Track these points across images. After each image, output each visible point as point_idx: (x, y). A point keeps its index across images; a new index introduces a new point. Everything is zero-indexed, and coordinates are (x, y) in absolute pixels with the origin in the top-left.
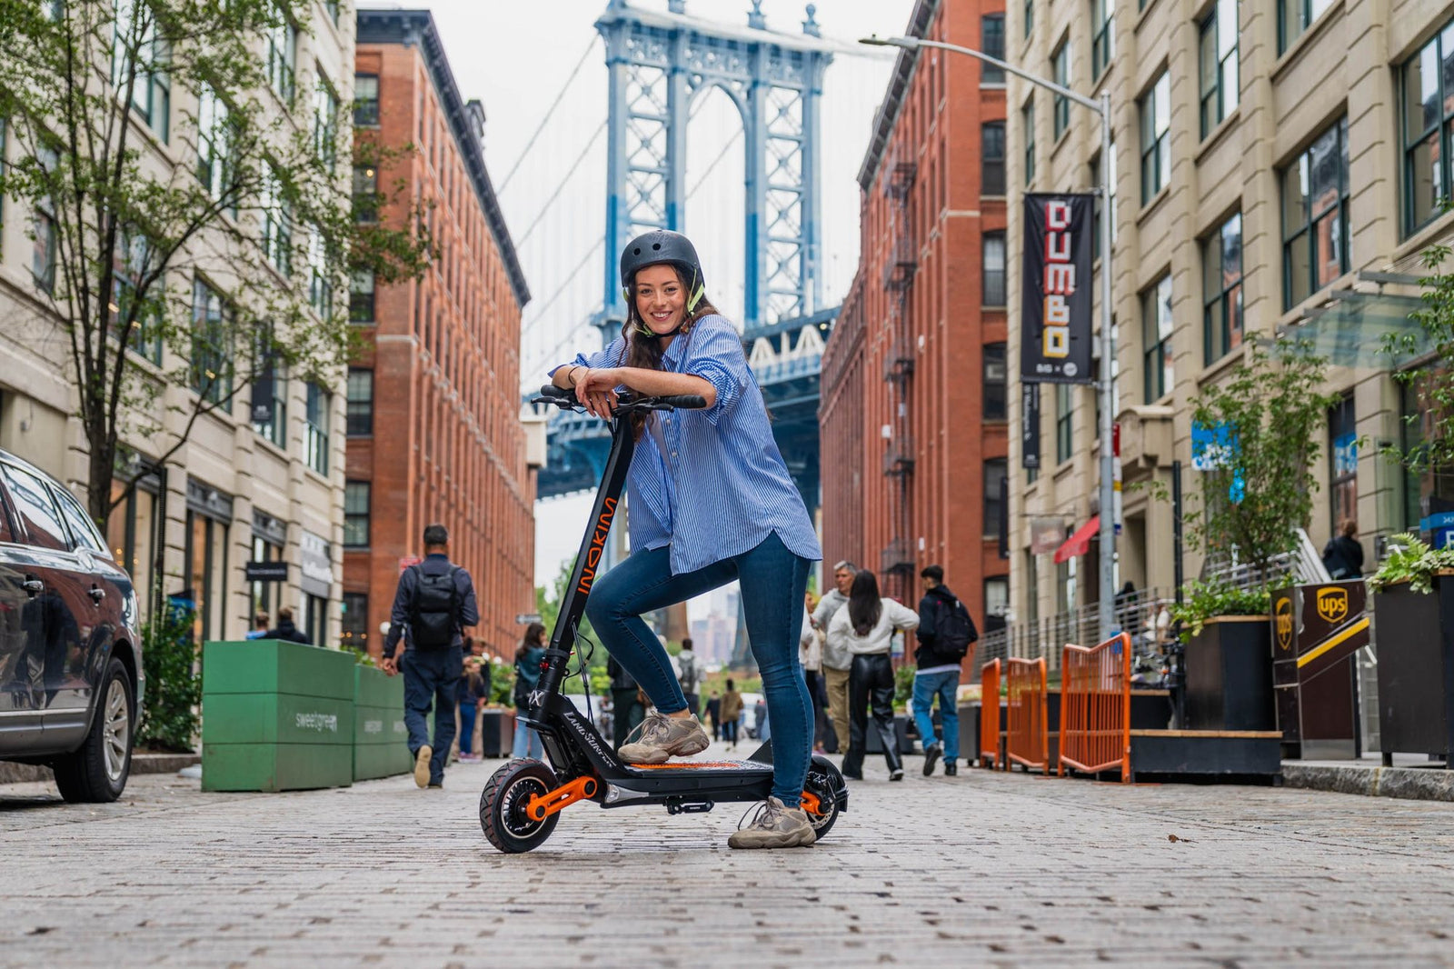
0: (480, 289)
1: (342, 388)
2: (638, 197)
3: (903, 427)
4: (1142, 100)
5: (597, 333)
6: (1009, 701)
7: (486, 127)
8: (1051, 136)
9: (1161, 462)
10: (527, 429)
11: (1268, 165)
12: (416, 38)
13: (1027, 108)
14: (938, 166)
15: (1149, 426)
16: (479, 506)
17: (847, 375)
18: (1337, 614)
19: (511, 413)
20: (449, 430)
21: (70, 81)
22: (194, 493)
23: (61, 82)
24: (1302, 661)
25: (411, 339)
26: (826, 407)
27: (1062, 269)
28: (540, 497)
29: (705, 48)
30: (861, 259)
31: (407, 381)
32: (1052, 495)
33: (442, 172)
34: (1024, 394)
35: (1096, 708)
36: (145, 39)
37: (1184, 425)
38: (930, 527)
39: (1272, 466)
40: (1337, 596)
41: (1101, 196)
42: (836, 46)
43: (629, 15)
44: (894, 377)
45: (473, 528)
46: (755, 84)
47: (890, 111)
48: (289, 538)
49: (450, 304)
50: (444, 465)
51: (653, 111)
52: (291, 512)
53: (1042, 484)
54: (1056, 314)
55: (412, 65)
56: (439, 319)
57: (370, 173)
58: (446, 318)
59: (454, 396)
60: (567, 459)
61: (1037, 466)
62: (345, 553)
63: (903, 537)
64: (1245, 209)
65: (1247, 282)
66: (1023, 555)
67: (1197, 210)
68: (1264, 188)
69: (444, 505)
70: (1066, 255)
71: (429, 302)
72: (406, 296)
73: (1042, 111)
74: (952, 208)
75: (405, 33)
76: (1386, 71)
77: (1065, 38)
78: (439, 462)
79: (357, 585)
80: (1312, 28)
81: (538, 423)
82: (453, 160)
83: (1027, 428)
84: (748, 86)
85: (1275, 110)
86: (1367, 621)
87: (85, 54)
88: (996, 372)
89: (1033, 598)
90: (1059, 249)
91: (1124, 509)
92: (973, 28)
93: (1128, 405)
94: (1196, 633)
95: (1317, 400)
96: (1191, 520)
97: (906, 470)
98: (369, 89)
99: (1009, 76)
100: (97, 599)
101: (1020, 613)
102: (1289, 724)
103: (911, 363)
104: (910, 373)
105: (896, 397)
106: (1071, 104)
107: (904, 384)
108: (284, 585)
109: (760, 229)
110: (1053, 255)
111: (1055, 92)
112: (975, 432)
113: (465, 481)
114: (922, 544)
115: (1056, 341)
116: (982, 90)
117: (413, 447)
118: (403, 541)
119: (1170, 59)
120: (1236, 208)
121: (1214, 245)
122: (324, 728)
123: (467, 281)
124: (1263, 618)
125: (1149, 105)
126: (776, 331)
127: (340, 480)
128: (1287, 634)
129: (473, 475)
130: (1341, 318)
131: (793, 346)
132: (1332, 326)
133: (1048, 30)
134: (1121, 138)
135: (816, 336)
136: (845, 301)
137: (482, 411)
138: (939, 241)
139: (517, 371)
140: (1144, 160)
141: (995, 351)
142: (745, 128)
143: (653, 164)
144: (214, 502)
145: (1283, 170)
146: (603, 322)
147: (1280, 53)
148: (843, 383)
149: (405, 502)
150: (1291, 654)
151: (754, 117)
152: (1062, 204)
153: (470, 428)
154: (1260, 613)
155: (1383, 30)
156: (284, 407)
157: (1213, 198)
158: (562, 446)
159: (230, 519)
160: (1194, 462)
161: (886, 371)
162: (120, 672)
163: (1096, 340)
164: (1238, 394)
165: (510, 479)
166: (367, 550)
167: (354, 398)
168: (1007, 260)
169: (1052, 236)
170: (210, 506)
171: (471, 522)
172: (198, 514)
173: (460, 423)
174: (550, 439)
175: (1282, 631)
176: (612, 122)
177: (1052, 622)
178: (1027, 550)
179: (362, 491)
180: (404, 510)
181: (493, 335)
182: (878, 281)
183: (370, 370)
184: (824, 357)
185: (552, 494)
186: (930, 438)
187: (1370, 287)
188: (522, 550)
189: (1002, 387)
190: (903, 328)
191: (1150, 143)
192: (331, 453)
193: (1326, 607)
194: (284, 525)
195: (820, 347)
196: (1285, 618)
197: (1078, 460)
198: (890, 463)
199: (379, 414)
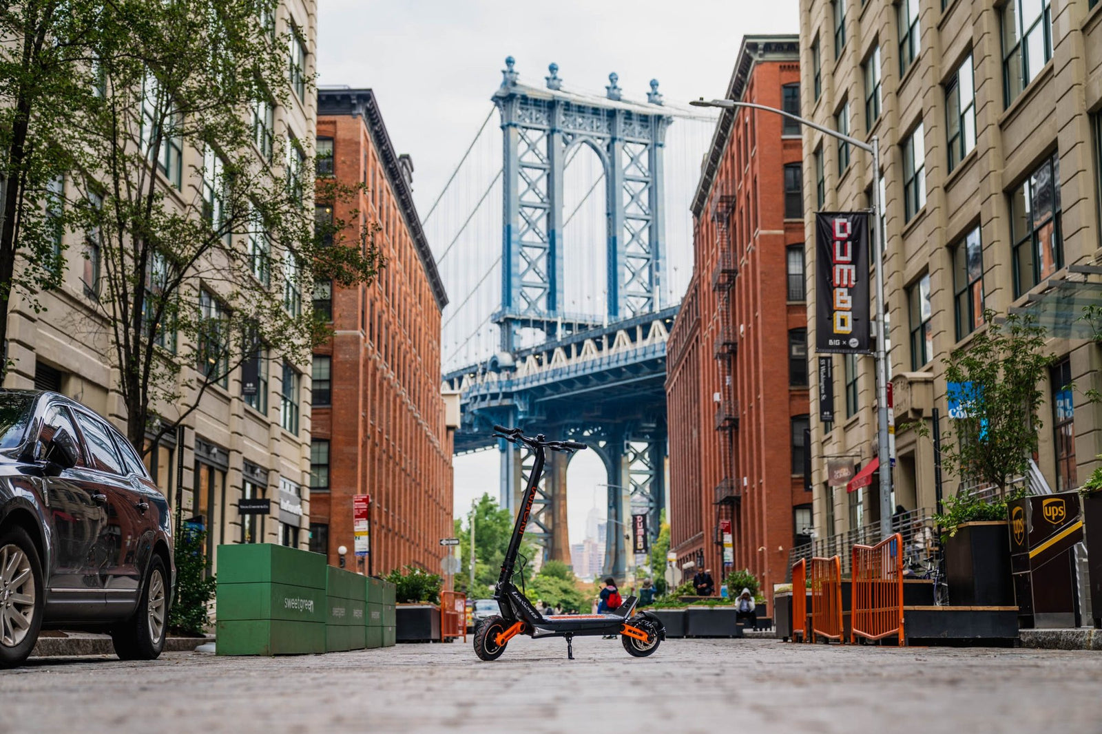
0: (409, 295)
1: (308, 369)
2: (527, 225)
3: (728, 393)
4: (904, 144)
5: (497, 328)
6: (813, 592)
7: (413, 175)
8: (836, 173)
9: (925, 415)
10: (446, 400)
11: (1000, 190)
12: (362, 111)
13: (818, 152)
14: (752, 198)
15: (915, 386)
16: (411, 458)
17: (687, 355)
18: (1058, 518)
19: (434, 388)
20: (388, 400)
21: (114, 144)
22: (200, 449)
23: (107, 144)
24: (1032, 554)
25: (359, 332)
26: (671, 380)
27: (846, 268)
28: (456, 452)
29: (576, 115)
30: (695, 267)
31: (357, 364)
32: (843, 441)
33: (381, 208)
34: (820, 366)
35: (878, 593)
36: (168, 112)
37: (942, 386)
38: (752, 468)
39: (1006, 409)
40: (1058, 504)
41: (874, 214)
42: (674, 112)
43: (518, 91)
44: (722, 356)
45: (407, 475)
46: (613, 140)
47: (714, 157)
48: (270, 483)
49: (388, 307)
50: (384, 427)
51: (537, 161)
52: (271, 461)
53: (836, 434)
54: (842, 302)
55: (359, 129)
56: (380, 317)
57: (328, 210)
58: (385, 317)
59: (391, 375)
60: (475, 423)
61: (832, 420)
62: (311, 494)
63: (731, 476)
64: (983, 224)
65: (987, 277)
66: (823, 486)
67: (947, 225)
68: (997, 207)
69: (384, 456)
70: (849, 258)
71: (372, 305)
72: (355, 301)
73: (828, 155)
74: (763, 228)
75: (354, 106)
76: (1085, 118)
77: (845, 99)
78: (380, 425)
79: (320, 518)
80: (1029, 88)
81: (455, 395)
82: (389, 199)
83: (823, 391)
84: (607, 141)
85: (1004, 148)
86: (1080, 524)
87: (124, 123)
88: (798, 350)
89: (831, 521)
90: (843, 253)
91: (898, 450)
92: (776, 94)
93: (899, 371)
94: (952, 535)
95: (1039, 358)
96: (946, 451)
97: (732, 426)
98: (327, 148)
99: (804, 127)
100: (143, 509)
101: (821, 532)
102: (1024, 601)
103: (735, 344)
104: (733, 352)
105: (723, 371)
106: (851, 147)
107: (729, 361)
108: (267, 516)
109: (619, 248)
110: (839, 258)
111: (839, 138)
112: (784, 396)
113: (400, 439)
114: (746, 481)
115: (843, 322)
116: (783, 140)
117: (361, 413)
118: (354, 484)
119: (924, 114)
120: (976, 222)
121: (961, 250)
122: (304, 610)
123: (400, 289)
124: (1003, 523)
125: (910, 148)
126: (632, 325)
127: (307, 438)
128: (1021, 534)
129: (406, 434)
130: (1058, 301)
131: (645, 337)
132: (1051, 308)
133: (832, 94)
134: (889, 173)
135: (662, 328)
136: (683, 299)
137: (412, 388)
138: (754, 253)
139: (438, 357)
140: (906, 188)
141: (798, 334)
142: (606, 173)
143: (536, 200)
144: (215, 455)
145: (1011, 193)
146: (502, 320)
147: (1006, 108)
148: (683, 361)
149: (356, 454)
150: (1025, 549)
151: (613, 165)
152: (845, 220)
153: (404, 400)
154: (1001, 519)
155: (1082, 87)
156: (266, 384)
157: (959, 215)
158: (472, 413)
159: (227, 468)
160: (950, 412)
161: (716, 352)
162: (159, 564)
163: (873, 324)
164: (978, 356)
165: (434, 438)
166: (327, 491)
167: (317, 378)
168: (805, 266)
169: (838, 244)
170: (212, 457)
171: (405, 470)
172: (204, 464)
173: (396, 396)
174: (463, 408)
175: (1017, 531)
176: (506, 170)
177: (846, 536)
178: (826, 484)
179: (324, 448)
180: (356, 461)
181: (420, 330)
182: (709, 284)
183: (328, 356)
184: (668, 343)
185: (465, 450)
186: (750, 400)
187: (1078, 277)
188: (443, 491)
189: (804, 361)
190: (728, 319)
191: (911, 175)
192: (301, 419)
193: (1050, 513)
194: (266, 472)
195: (666, 336)
196: (1019, 522)
197: (863, 415)
198: (720, 421)
199: (336, 389)
